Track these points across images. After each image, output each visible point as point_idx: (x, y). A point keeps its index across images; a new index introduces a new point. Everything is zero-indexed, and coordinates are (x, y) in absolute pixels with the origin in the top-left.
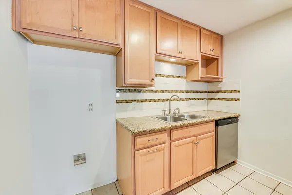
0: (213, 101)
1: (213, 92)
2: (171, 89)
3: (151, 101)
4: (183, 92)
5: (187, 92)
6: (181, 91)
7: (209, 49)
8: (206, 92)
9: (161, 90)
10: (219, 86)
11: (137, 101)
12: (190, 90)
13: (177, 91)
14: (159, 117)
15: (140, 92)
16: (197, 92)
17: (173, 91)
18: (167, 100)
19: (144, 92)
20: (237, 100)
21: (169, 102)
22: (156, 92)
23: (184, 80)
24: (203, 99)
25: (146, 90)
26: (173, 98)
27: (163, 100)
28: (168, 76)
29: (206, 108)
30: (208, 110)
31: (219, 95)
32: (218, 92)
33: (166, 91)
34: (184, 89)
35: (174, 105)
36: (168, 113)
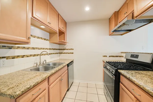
0: (62, 54)
1: (62, 49)
2: (40, 47)
3: (23, 56)
4: (48, 49)
5: (50, 49)
6: (46, 48)
7: (62, 27)
8: (59, 49)
9: (33, 48)
10: (65, 47)
11: (7, 58)
12: (51, 48)
13: (44, 48)
14: (32, 68)
15: (11, 48)
16: (54, 49)
17: (41, 48)
18: (38, 55)
19: (16, 49)
20: (72, 53)
21: (39, 56)
22: (28, 49)
23: (48, 42)
24: (57, 53)
25: (18, 47)
26: (42, 53)
27: (34, 55)
28: (38, 38)
29: (58, 58)
30: (60, 59)
31: (65, 51)
32: (64, 49)
33: (37, 48)
34: (48, 48)
35: (43, 58)
36: (39, 64)
